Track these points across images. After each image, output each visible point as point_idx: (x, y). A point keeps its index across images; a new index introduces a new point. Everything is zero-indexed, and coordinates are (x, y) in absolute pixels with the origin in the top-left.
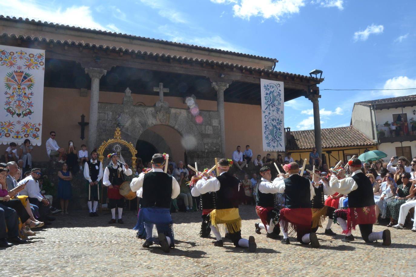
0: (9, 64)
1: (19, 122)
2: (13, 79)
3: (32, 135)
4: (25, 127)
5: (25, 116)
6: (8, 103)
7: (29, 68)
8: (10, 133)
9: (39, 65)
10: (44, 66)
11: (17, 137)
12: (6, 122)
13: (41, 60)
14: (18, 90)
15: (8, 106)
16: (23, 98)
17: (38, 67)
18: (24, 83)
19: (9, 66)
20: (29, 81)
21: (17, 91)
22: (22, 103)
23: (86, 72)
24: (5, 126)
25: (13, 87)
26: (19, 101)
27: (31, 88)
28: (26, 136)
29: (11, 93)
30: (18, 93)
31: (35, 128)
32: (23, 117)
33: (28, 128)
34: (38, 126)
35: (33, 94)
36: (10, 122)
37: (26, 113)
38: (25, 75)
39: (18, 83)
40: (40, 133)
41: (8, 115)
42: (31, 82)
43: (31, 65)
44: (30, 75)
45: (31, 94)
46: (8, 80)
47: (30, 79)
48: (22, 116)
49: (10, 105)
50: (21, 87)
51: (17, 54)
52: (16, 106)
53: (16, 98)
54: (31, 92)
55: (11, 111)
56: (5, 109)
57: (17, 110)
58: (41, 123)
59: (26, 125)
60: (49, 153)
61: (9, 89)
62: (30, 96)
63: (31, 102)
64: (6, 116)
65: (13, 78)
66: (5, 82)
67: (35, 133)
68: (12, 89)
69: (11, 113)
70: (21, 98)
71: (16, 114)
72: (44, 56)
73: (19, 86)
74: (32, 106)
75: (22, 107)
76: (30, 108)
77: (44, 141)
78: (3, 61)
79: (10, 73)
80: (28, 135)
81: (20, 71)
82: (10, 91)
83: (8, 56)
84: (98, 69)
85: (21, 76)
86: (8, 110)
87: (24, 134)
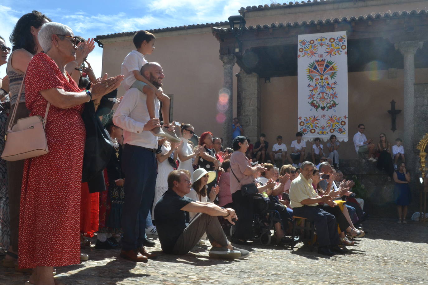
0: (310, 54)
1: (324, 116)
2: (315, 70)
3: (338, 130)
4: (330, 122)
5: (330, 109)
6: (311, 96)
7: (331, 55)
8: (316, 129)
9: (341, 50)
10: (346, 50)
11: (323, 133)
12: (311, 117)
13: (342, 43)
14: (320, 81)
15: (312, 100)
16: (327, 89)
17: (340, 52)
18: (326, 72)
19: (310, 56)
20: (331, 69)
21: (320, 83)
22: (326, 95)
23: (396, 48)
24: (310, 121)
25: (315, 78)
26: (323, 93)
27: (334, 77)
28: (332, 131)
29: (314, 85)
30: (321, 85)
31: (341, 121)
32: (328, 110)
33: (334, 122)
34: (343, 120)
35: (336, 83)
36: (315, 117)
37: (330, 106)
38: (327, 63)
39: (320, 73)
40: (346, 127)
41: (312, 109)
42: (334, 70)
43: (332, 50)
44: (332, 62)
45: (335, 83)
46: (310, 71)
47: (333, 66)
48: (326, 109)
49: (313, 99)
50: (324, 77)
51: (317, 41)
52: (319, 99)
53: (319, 90)
54: (334, 82)
55: (315, 105)
56: (309, 103)
57: (321, 103)
58: (347, 116)
59: (331, 119)
60: (357, 149)
61: (311, 81)
62: (333, 86)
63: (335, 93)
64: (311, 110)
65: (315, 68)
66: (307, 74)
67: (341, 128)
68: (314, 80)
69: (315, 107)
70: (324, 89)
71: (320, 108)
72: (346, 38)
73: (322, 77)
74: (336, 97)
75: (326, 99)
76: (334, 99)
77: (351, 135)
78: (303, 52)
79: (311, 63)
80: (334, 130)
81: (321, 59)
82: (313, 83)
83: (308, 45)
84: (412, 41)
85: (323, 65)
86: (312, 104)
87: (330, 129)
